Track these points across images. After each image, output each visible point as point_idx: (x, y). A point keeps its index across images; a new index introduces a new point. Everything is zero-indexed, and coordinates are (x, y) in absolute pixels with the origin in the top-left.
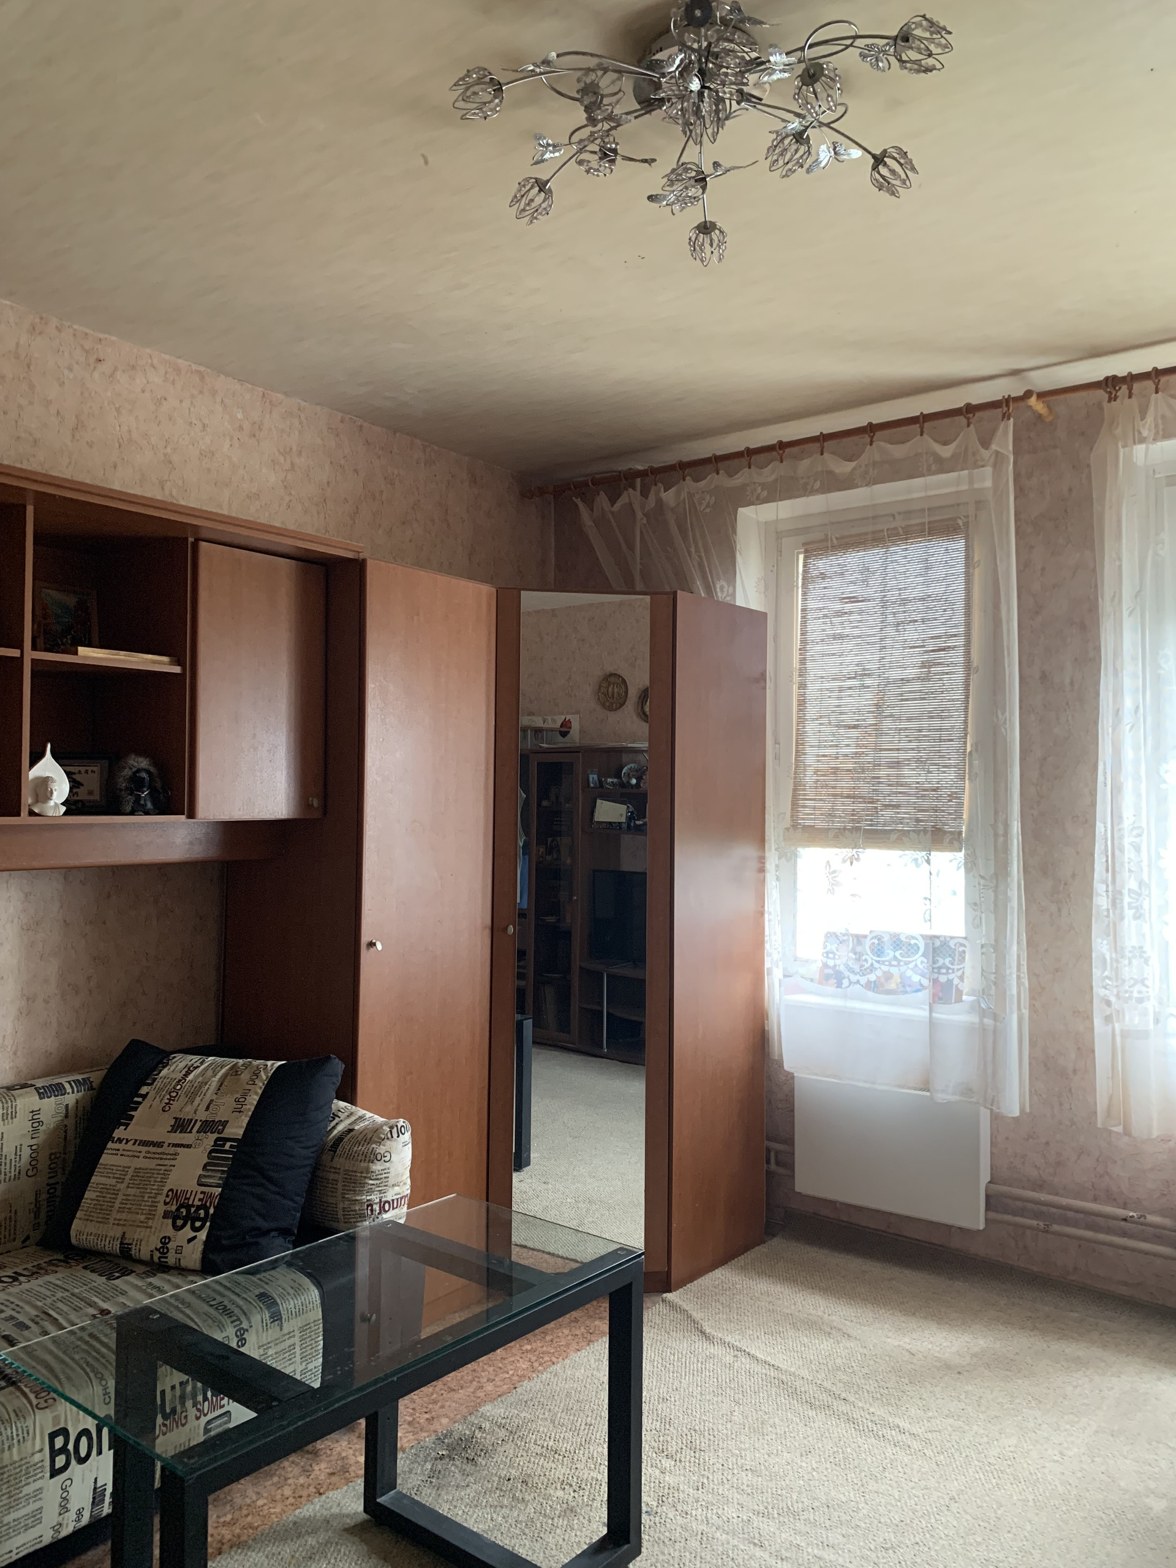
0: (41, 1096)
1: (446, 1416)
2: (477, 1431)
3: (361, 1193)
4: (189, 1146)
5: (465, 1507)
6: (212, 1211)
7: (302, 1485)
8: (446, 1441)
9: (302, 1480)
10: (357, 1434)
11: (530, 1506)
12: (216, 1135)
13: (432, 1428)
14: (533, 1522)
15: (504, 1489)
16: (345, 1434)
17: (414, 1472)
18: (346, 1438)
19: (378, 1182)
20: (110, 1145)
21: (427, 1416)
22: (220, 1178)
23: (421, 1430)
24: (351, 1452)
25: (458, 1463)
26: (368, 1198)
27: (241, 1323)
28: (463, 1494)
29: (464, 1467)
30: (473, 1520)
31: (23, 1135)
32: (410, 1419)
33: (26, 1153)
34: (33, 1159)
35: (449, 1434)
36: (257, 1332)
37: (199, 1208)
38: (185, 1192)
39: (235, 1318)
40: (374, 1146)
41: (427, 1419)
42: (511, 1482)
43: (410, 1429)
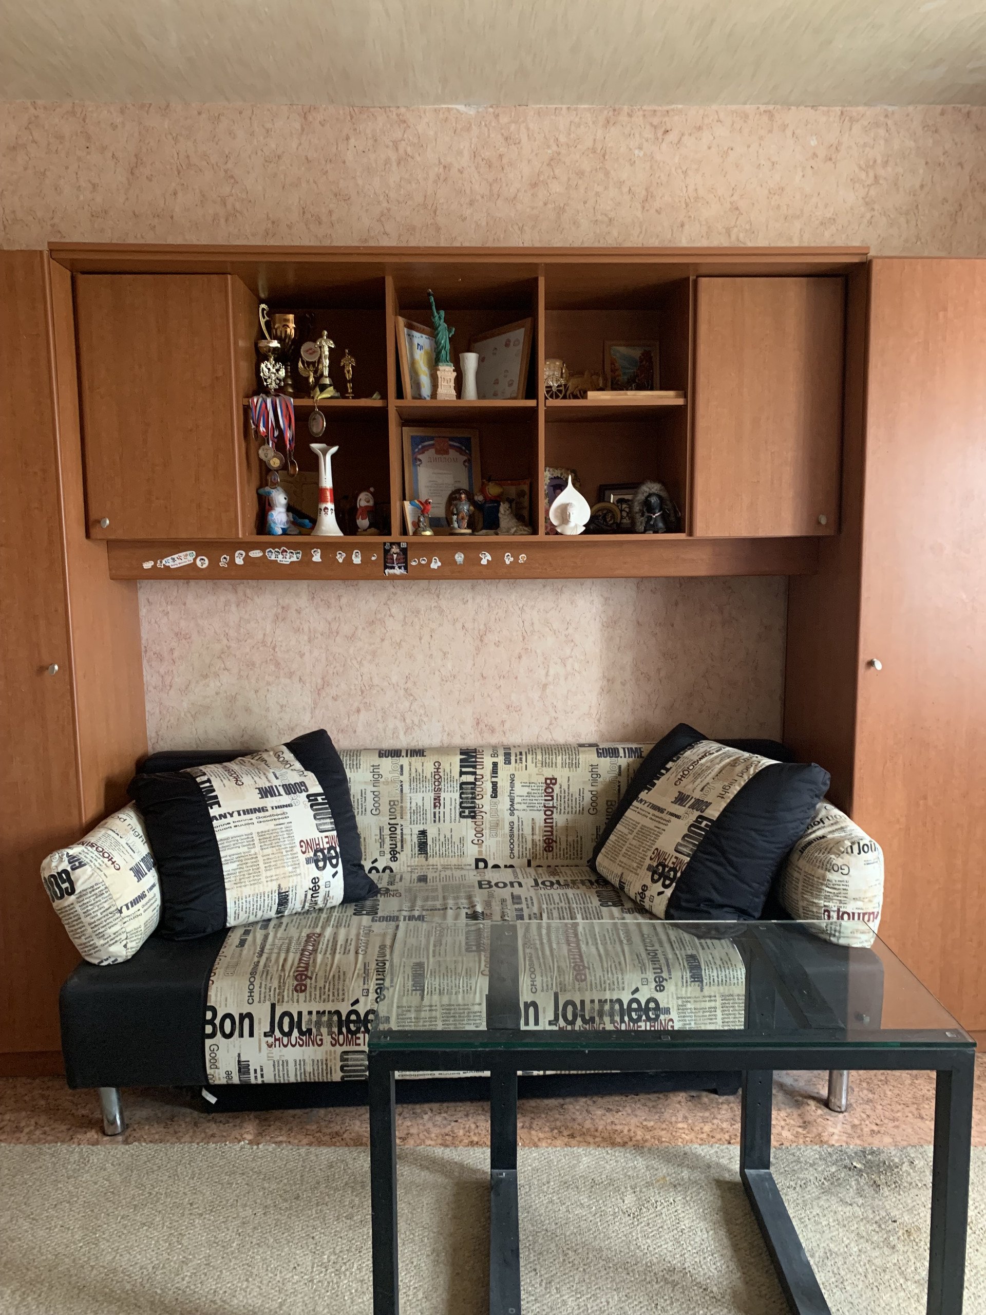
0: (599, 755)
1: (893, 1137)
2: (906, 1164)
3: (818, 897)
4: (678, 817)
5: (834, 1221)
6: (679, 875)
7: (722, 1129)
8: (870, 1157)
9: (725, 1125)
10: (800, 1112)
11: (896, 1256)
12: (699, 813)
13: (870, 1140)
14: (884, 1271)
15: (883, 1226)
16: (790, 1107)
17: (816, 1167)
18: (789, 1110)
19: (836, 891)
20: (635, 803)
21: (875, 1128)
22: (691, 850)
23: (859, 1137)
24: (783, 1123)
25: (862, 1182)
26: (826, 904)
27: (662, 972)
28: (840, 1209)
29: (866, 1187)
30: (830, 1236)
31: (584, 783)
32: (856, 1122)
33: (588, 797)
34: (594, 801)
35: (879, 1152)
36: (676, 985)
37: (671, 869)
38: (665, 853)
39: (658, 966)
40: (833, 856)
41: (873, 1131)
42: (895, 1224)
43: (850, 1131)
